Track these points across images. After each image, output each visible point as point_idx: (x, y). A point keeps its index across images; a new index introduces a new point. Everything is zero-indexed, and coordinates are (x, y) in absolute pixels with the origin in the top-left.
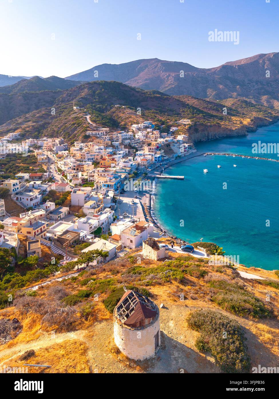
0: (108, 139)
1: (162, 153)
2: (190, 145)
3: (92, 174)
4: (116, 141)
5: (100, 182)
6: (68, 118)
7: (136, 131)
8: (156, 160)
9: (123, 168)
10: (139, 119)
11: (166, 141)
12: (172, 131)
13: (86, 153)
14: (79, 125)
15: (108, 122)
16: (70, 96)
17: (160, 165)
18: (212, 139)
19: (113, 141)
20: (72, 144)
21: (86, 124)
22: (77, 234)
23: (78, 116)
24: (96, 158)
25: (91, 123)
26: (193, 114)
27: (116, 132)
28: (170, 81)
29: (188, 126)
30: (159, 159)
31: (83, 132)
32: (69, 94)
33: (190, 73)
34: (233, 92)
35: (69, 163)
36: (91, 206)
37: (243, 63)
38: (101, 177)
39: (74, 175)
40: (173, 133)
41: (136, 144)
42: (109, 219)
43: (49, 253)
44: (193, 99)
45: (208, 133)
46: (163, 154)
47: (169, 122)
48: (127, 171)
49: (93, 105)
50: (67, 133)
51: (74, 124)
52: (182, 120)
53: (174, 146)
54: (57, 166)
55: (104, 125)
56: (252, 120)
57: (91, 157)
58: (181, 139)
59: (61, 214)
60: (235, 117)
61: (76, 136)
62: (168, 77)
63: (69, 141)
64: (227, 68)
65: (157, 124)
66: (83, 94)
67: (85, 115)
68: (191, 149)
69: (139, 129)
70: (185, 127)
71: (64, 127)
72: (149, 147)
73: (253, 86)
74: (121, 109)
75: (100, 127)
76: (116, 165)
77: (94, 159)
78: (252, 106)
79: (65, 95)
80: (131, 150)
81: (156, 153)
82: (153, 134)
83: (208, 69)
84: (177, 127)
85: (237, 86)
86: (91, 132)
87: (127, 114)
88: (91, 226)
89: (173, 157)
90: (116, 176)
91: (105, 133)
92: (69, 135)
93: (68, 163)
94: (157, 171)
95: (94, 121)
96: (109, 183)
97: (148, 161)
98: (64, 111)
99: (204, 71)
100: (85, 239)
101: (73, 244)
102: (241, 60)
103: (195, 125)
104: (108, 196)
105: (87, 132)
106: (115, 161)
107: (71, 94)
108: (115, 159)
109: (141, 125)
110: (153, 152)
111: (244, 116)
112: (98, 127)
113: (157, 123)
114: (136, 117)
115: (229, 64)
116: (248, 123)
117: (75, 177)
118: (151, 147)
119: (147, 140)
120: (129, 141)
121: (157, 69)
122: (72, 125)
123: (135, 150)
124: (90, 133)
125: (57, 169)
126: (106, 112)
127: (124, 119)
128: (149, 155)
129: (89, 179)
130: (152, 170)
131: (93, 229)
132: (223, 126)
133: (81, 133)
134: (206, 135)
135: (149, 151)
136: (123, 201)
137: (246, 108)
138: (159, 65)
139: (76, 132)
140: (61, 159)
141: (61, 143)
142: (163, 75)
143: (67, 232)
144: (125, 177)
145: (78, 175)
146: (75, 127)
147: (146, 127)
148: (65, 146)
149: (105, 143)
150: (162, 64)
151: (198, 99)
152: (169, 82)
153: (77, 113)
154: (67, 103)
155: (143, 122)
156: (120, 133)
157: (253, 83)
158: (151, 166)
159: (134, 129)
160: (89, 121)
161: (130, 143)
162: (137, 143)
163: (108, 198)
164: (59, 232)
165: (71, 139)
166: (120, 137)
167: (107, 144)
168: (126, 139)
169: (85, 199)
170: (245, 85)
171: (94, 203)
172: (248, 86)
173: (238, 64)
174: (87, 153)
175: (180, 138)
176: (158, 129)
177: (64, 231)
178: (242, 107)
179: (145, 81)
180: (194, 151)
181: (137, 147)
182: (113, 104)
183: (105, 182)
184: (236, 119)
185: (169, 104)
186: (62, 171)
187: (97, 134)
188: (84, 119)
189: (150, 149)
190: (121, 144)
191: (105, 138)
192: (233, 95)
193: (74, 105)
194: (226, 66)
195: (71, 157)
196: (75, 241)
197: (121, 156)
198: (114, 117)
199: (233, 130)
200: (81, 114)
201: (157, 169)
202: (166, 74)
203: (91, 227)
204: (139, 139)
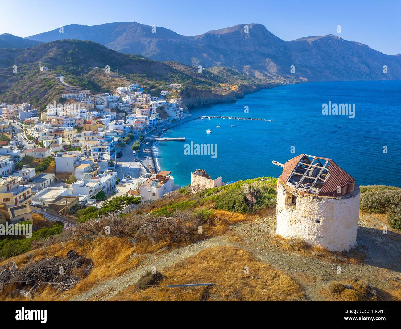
0: (90, 101)
1: (157, 116)
2: (185, 109)
3: (77, 139)
4: (100, 104)
5: (89, 147)
6: (34, 80)
7: (122, 94)
8: (151, 124)
9: (115, 131)
10: (124, 82)
11: (159, 103)
12: (163, 96)
13: (64, 117)
14: (50, 87)
15: (87, 84)
16: (33, 56)
17: (155, 129)
18: (204, 104)
19: (97, 104)
20: (44, 109)
21: (60, 85)
22: (75, 199)
23: (48, 77)
24: (77, 123)
25: (66, 84)
26: (182, 79)
27: (99, 94)
28: (152, 47)
29: (179, 90)
30: (155, 122)
31: (57, 95)
32: (32, 54)
33: (173, 40)
34: (217, 62)
35: (44, 129)
36: (84, 169)
37: (225, 32)
38: (89, 141)
39: (52, 142)
40: (165, 97)
41: (124, 108)
42: (111, 181)
43: (43, 220)
44: (179, 66)
45: (200, 99)
46: (158, 118)
47: (158, 86)
48: (120, 134)
49: (66, 66)
50: (34, 97)
51: (43, 86)
52: (172, 84)
53: (169, 109)
54: (26, 134)
55: (84, 87)
56: (239, 87)
57: (71, 122)
58: (174, 103)
59: (46, 182)
60: (223, 84)
61: (47, 100)
62: (149, 43)
63: (38, 106)
64: (210, 37)
65: (146, 88)
66: (51, 54)
67: (57, 77)
68: (185, 113)
69: (126, 92)
70: (177, 90)
71: (29, 90)
72: (142, 110)
73: (235, 56)
74: (101, 71)
75: (78, 89)
76: (104, 129)
77: (75, 123)
78: (237, 75)
79: (27, 54)
80: (120, 114)
81: (150, 116)
82: (143, 97)
83: (191, 37)
84: (168, 91)
85: (221, 55)
86: (68, 94)
87: (110, 76)
88: (91, 189)
89: (168, 121)
90: (108, 139)
91: (85, 96)
92: (38, 100)
93: (42, 129)
94: (155, 134)
95: (70, 83)
96: (100, 147)
97: (143, 124)
98: (27, 73)
99: (187, 38)
100: (86, 204)
101: (71, 211)
102: (223, 30)
103: (187, 89)
104: (104, 159)
105: (63, 94)
106: (103, 124)
107: (34, 53)
108: (103, 122)
109: (128, 88)
110: (146, 115)
111: (231, 83)
112: (76, 88)
113: (146, 86)
114: (121, 80)
115: (212, 33)
116: (236, 89)
117: (54, 143)
118: (144, 110)
119: (136, 103)
120: (116, 104)
121: (136, 34)
122: (41, 87)
123: (124, 114)
124: (67, 96)
125: (26, 138)
126: (83, 75)
127: (107, 82)
128: (142, 118)
129: (72, 145)
130: (148, 133)
131: (94, 193)
132: (213, 92)
133: (54, 96)
134: (198, 101)
135: (142, 114)
136: (121, 165)
137: (231, 77)
138: (139, 29)
139: (46, 96)
140: (30, 126)
141: (27, 109)
142: (144, 40)
143: (60, 198)
144: (118, 140)
145: (58, 140)
146: (45, 89)
147: (134, 91)
148: (33, 112)
149: (88, 106)
150: (142, 28)
151: (184, 65)
152: (151, 49)
153: (47, 75)
154: (31, 64)
155: (130, 85)
156: (105, 96)
157: (235, 53)
158: (146, 130)
159: (120, 93)
160: (64, 83)
161: (117, 106)
162: (126, 106)
163: (103, 161)
164: (48, 198)
165: (40, 104)
166: (105, 100)
167: (89, 107)
168: (112, 102)
169: (75, 164)
170: (228, 55)
171: (88, 167)
172: (231, 55)
173: (221, 33)
174: (66, 118)
175: (173, 101)
176: (148, 93)
177: (56, 197)
178: (227, 76)
179: (124, 46)
180: (189, 115)
181: (126, 110)
182: (90, 66)
183: (95, 146)
184: (225, 86)
185: (156, 69)
186: (34, 138)
187: (76, 96)
188: (57, 80)
189: (143, 112)
190: (107, 107)
191: (87, 100)
192: (217, 64)
193: (40, 66)
194: (209, 34)
195: (45, 123)
196: (74, 207)
197: (110, 119)
198: (94, 80)
199: (223, 96)
200: (51, 75)
201: (155, 132)
202: (148, 40)
203: (91, 191)
204: (127, 102)
